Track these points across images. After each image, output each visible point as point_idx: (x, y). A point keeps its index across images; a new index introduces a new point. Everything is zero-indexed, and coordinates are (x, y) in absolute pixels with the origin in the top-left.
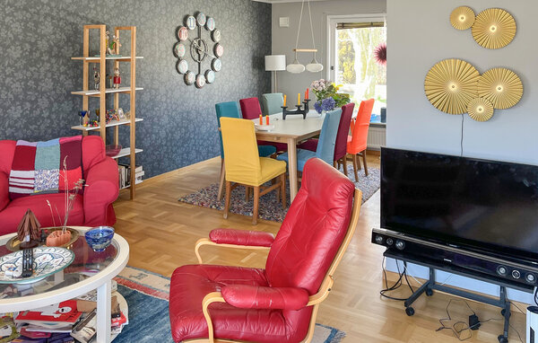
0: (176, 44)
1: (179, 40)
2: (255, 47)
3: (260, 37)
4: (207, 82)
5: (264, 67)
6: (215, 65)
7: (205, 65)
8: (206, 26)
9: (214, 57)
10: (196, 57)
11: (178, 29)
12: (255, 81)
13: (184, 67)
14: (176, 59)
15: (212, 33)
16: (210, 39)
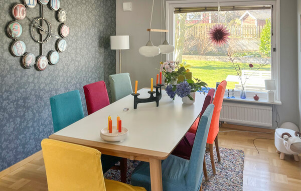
0: (9, 23)
1: (14, 19)
2: (101, 28)
3: (106, 19)
4: (50, 63)
5: (110, 46)
6: (60, 45)
7: (48, 46)
8: (49, 5)
9: (58, 37)
10: (37, 37)
11: (12, 6)
12: (101, 59)
13: (20, 48)
14: (9, 40)
15: (57, 12)
16: (54, 19)
